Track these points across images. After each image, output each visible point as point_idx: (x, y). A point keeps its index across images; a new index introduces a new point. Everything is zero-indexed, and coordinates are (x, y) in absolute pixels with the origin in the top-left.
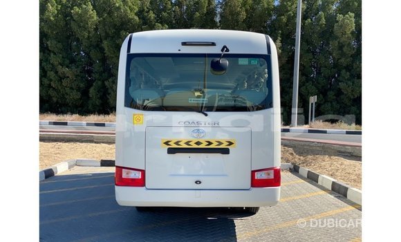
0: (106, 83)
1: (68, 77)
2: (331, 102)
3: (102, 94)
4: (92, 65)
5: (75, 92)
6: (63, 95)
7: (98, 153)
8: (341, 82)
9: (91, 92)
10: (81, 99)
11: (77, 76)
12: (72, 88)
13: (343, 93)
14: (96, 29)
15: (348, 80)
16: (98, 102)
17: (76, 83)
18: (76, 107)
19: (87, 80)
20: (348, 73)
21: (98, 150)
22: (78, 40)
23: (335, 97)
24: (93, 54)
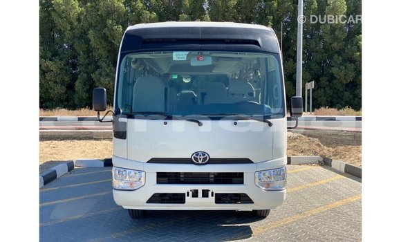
0: (93, 76)
1: (52, 71)
2: (324, 88)
3: (88, 87)
4: (76, 57)
5: (59, 86)
6: (47, 90)
7: (99, 151)
8: (333, 66)
9: (76, 85)
10: (66, 93)
11: (61, 69)
12: (56, 82)
13: (335, 78)
14: (79, 20)
15: (341, 64)
16: (85, 96)
17: (60, 76)
18: (62, 101)
19: (72, 73)
20: (340, 58)
21: (99, 148)
22: (60, 32)
23: (328, 83)
24: (76, 46)
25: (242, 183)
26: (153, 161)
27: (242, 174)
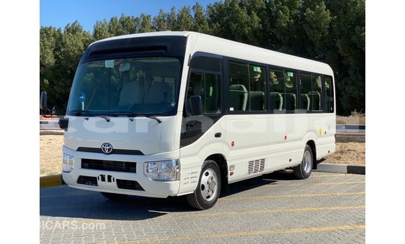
25: (135, 172)
26: (80, 149)
27: (135, 163)
